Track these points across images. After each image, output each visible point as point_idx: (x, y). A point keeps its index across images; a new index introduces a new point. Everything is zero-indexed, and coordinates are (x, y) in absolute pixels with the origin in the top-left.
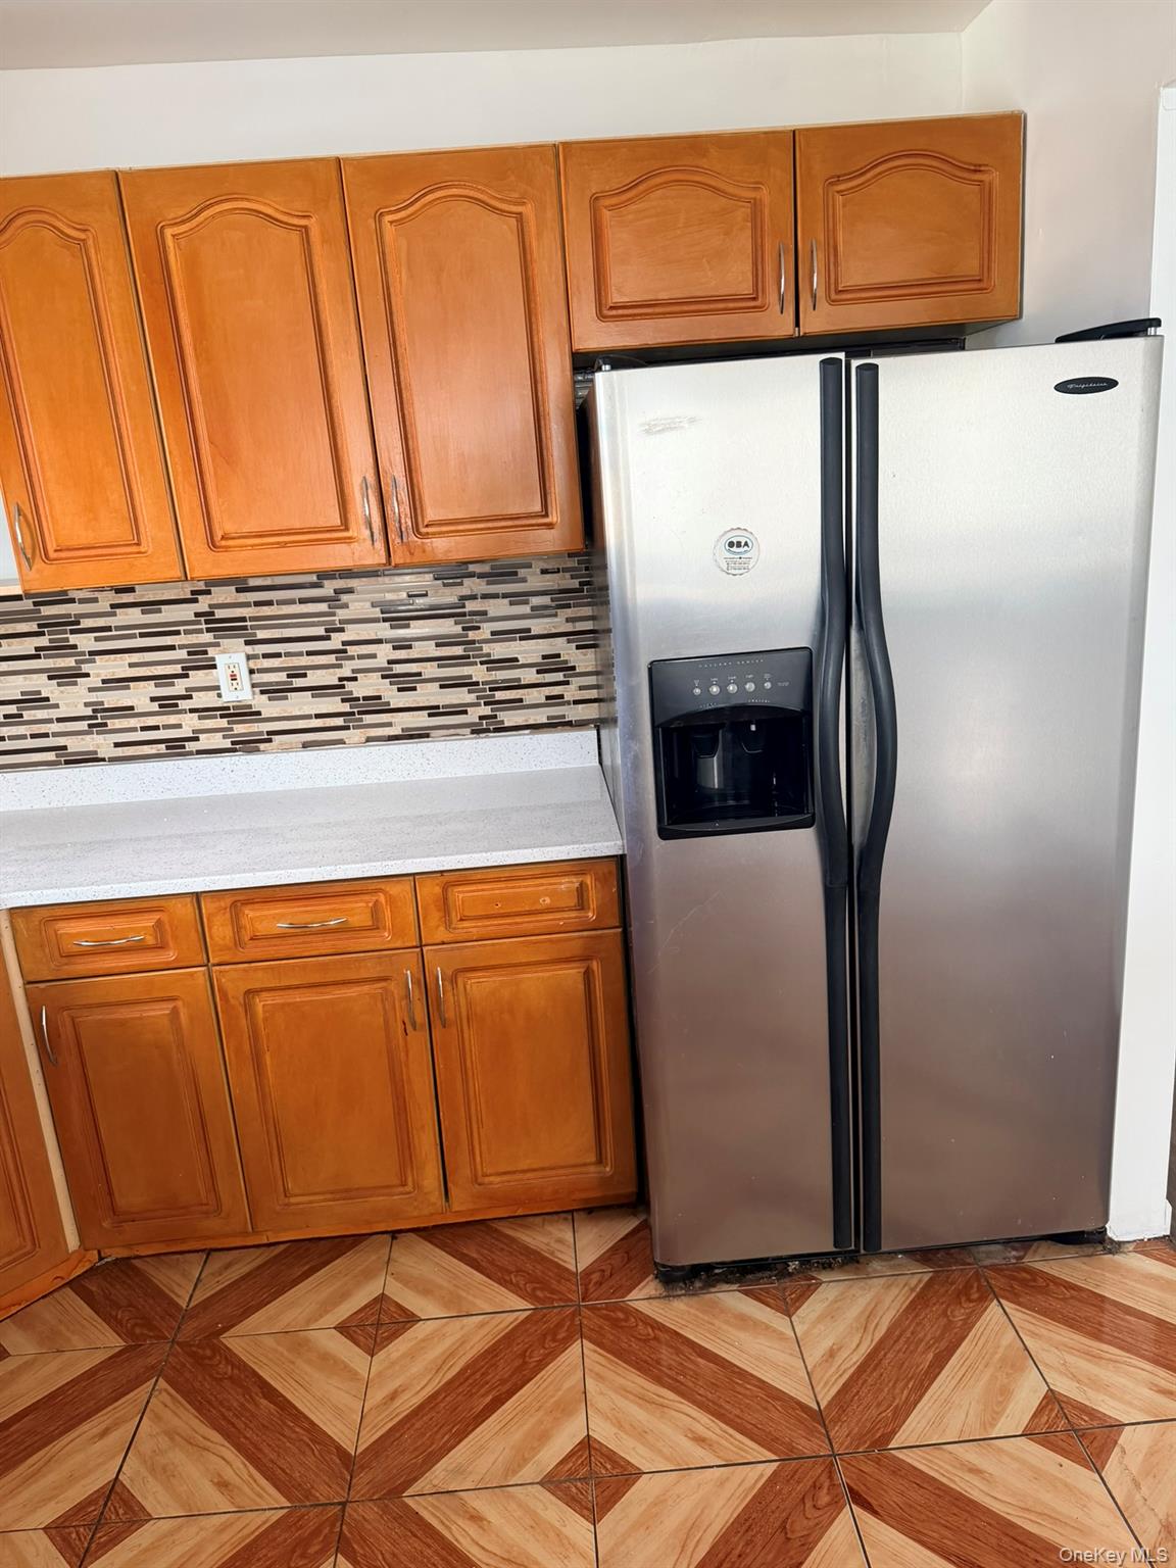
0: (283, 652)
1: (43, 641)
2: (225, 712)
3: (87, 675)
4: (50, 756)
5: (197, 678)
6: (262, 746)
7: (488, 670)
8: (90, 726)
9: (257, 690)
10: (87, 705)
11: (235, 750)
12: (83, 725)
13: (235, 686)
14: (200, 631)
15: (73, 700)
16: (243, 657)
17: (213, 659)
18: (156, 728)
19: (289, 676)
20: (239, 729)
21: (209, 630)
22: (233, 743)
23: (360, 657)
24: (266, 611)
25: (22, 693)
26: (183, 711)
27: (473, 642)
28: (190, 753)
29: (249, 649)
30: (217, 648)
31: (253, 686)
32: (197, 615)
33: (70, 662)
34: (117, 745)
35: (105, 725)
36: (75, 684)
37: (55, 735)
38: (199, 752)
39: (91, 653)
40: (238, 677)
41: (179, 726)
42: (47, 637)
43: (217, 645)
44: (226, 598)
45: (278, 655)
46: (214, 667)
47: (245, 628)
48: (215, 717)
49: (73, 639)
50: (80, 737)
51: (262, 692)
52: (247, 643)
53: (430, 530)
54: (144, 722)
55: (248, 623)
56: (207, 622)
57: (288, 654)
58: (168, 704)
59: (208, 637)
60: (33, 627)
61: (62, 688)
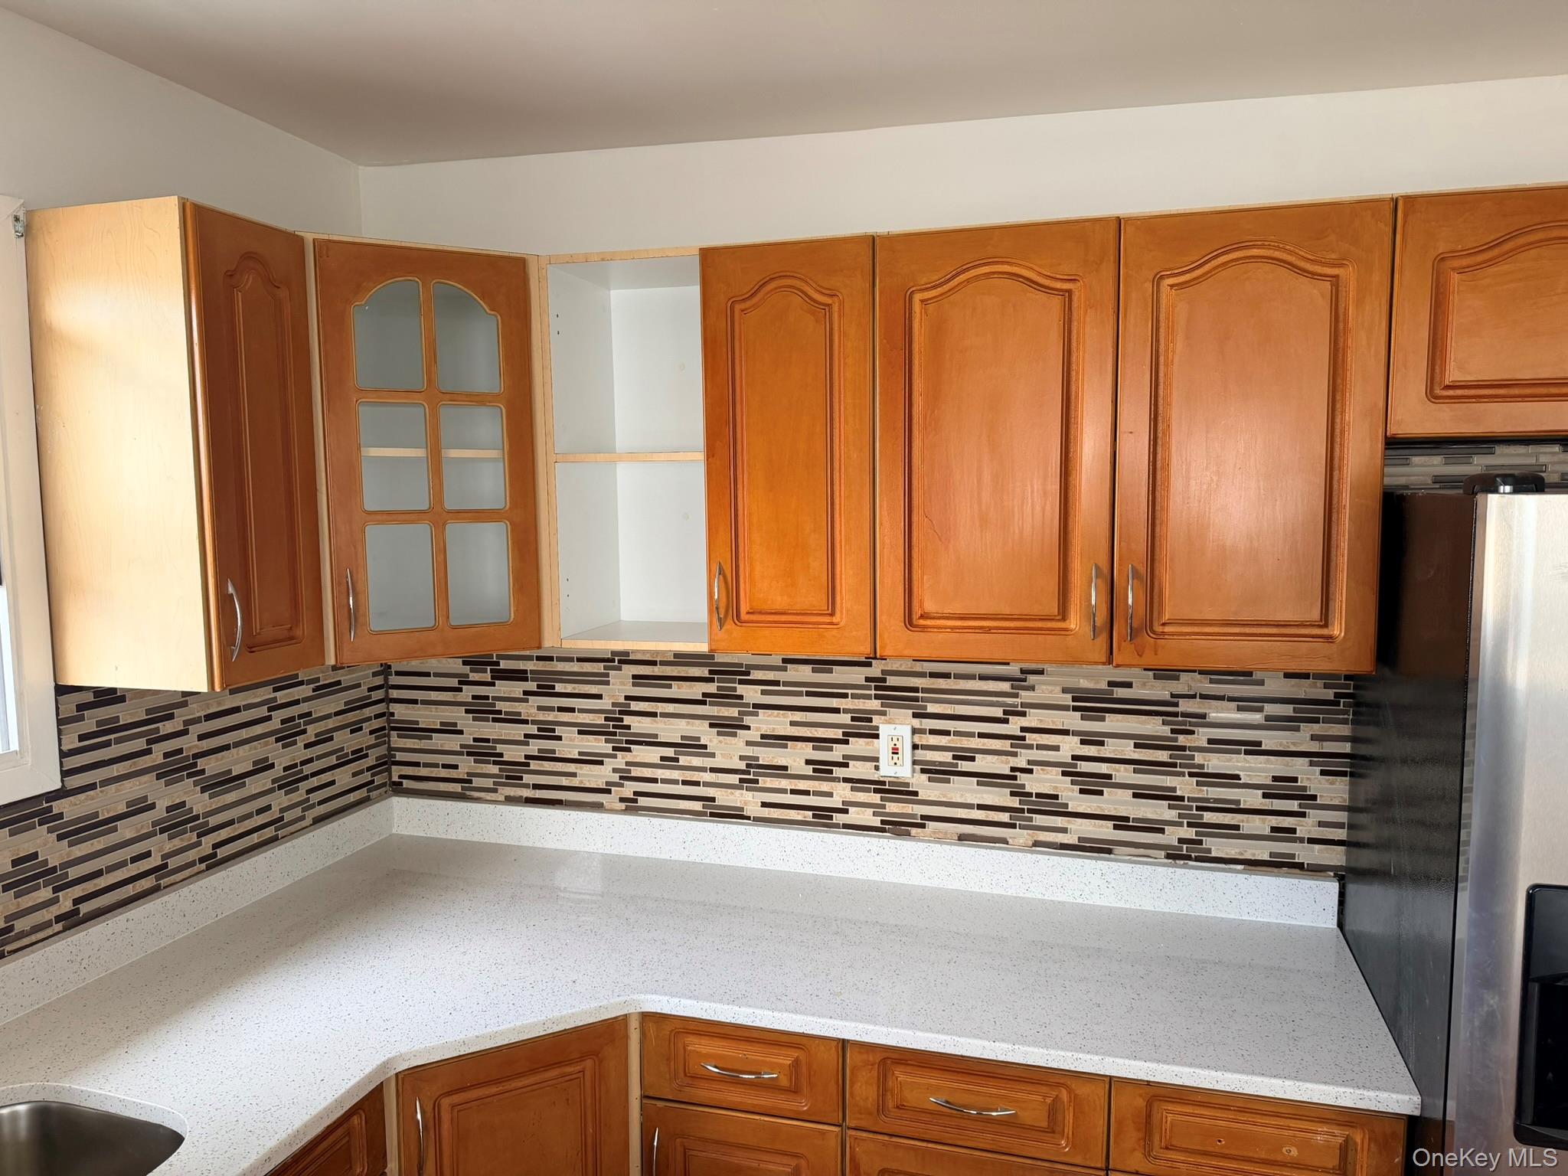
0: (952, 730)
1: (712, 688)
2: (880, 787)
3: (748, 728)
4: (697, 806)
5: (857, 746)
6: (914, 831)
7: (1198, 784)
8: (741, 781)
9: (918, 768)
10: (742, 758)
11: (883, 830)
12: (734, 779)
13: (895, 760)
14: (868, 697)
15: (729, 751)
16: (906, 731)
17: (877, 728)
18: (806, 793)
20: (892, 807)
21: (877, 697)
22: (883, 822)
23: (1040, 747)
24: (942, 683)
25: (683, 738)
26: (836, 780)
27: (1183, 748)
28: (837, 826)
29: (917, 723)
30: (883, 717)
31: (915, 762)
32: (867, 679)
33: (733, 712)
34: (764, 805)
35: (757, 782)
36: (735, 735)
37: (707, 784)
38: (846, 826)
39: (756, 706)
40: (900, 751)
41: (830, 795)
42: (716, 684)
43: (884, 714)
44: (901, 665)
45: (947, 733)
46: (877, 736)
47: (916, 699)
48: (868, 790)
49: (741, 689)
50: (729, 791)
51: (923, 771)
52: (915, 715)
53: (1167, 629)
54: (796, 785)
55: (920, 695)
56: (877, 688)
57: (958, 733)
58: (822, 769)
59: (875, 704)
60: (704, 672)
61: (721, 738)
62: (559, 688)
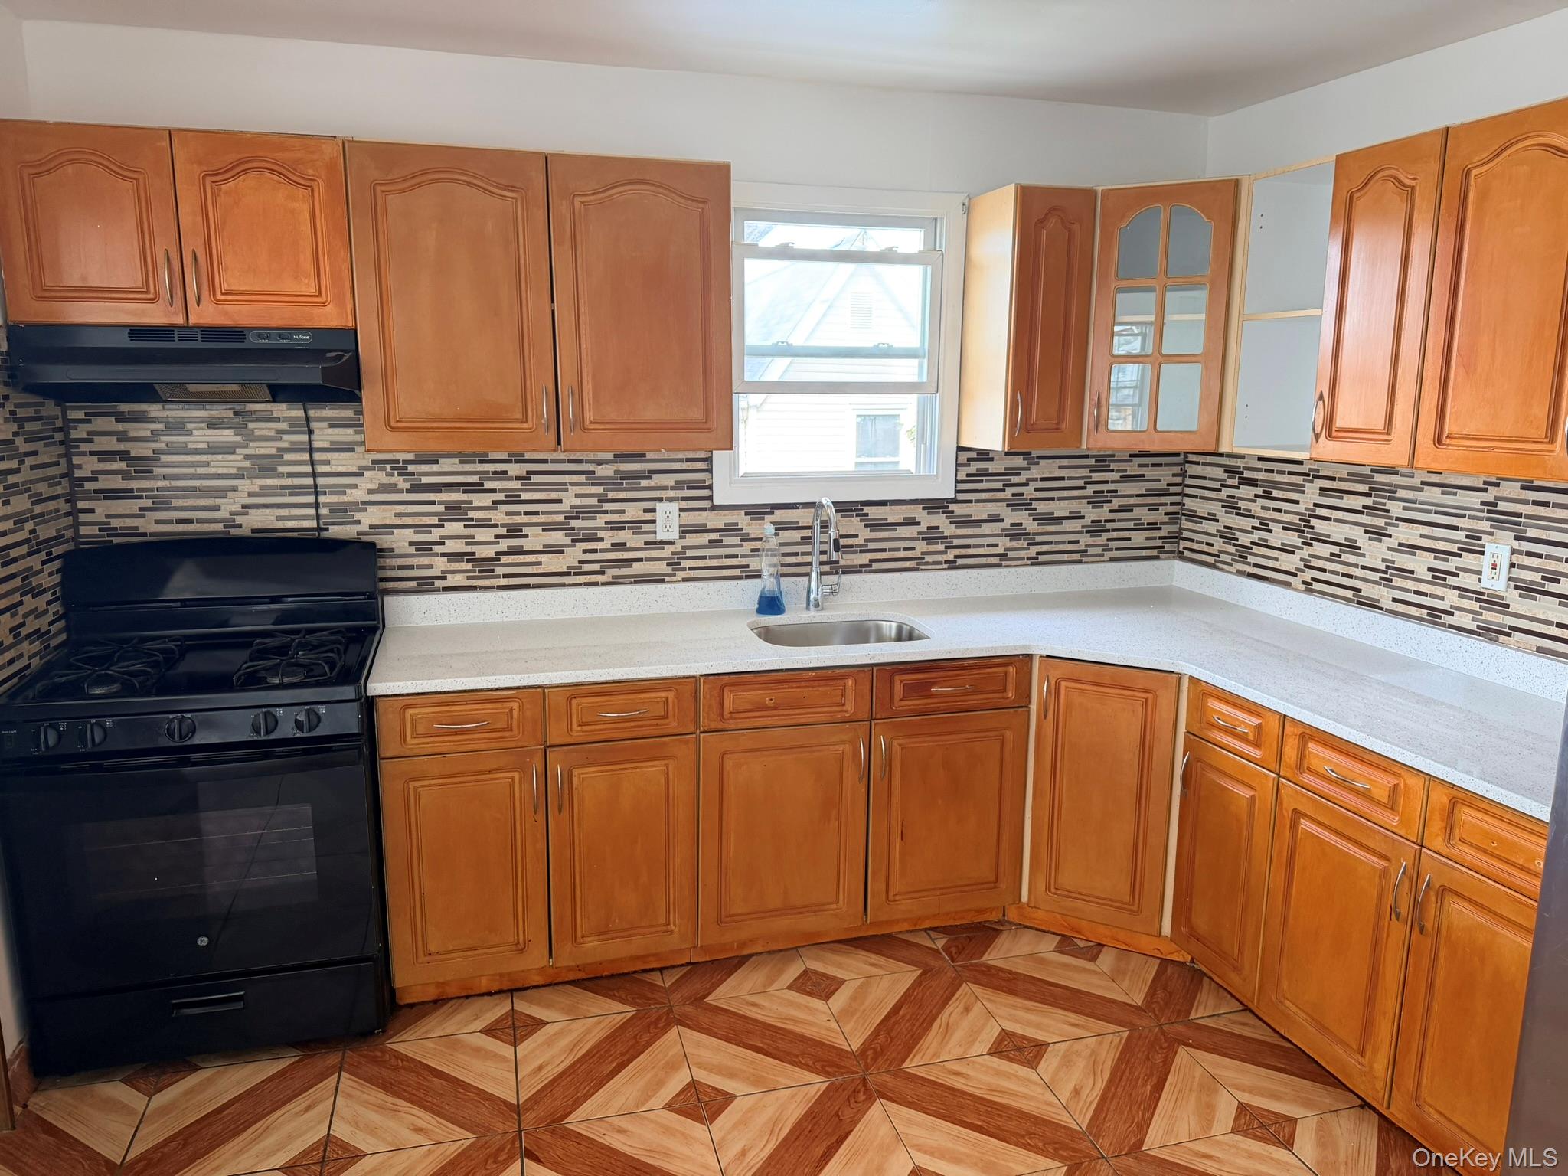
0: (1545, 553)
1: (1369, 502)
2: (1480, 597)
3: (1390, 536)
4: (1349, 594)
5: (1467, 560)
6: (1502, 638)
8: (1381, 578)
9: (1512, 584)
10: (1384, 560)
11: (1479, 634)
12: (1376, 576)
13: (1493, 575)
14: (1481, 519)
15: (1375, 553)
16: (1507, 550)
17: (1483, 546)
18: (1425, 594)
19: (1544, 578)
20: (1488, 616)
21: (1488, 519)
22: (1479, 627)
24: (1542, 511)
25: (1346, 539)
26: (1449, 586)
28: (1443, 625)
29: (1516, 544)
30: (1490, 537)
31: (1510, 579)
32: (1483, 503)
33: (1380, 522)
34: (1395, 600)
35: (1391, 581)
36: (1380, 541)
37: (1357, 578)
38: (1451, 626)
39: (1398, 519)
40: (1498, 567)
41: (1442, 598)
42: (1373, 498)
43: (1491, 534)
44: (1510, 493)
45: (1540, 556)
46: (1482, 553)
47: (1519, 524)
48: (1470, 599)
49: (1390, 505)
50: (1372, 585)
51: (1516, 587)
52: (1516, 538)
54: (1418, 587)
55: (1523, 520)
56: (1489, 512)
57: (1549, 557)
58: (1439, 576)
59: (1485, 526)
60: (1363, 488)
61: (1371, 542)
62: (1276, 493)
